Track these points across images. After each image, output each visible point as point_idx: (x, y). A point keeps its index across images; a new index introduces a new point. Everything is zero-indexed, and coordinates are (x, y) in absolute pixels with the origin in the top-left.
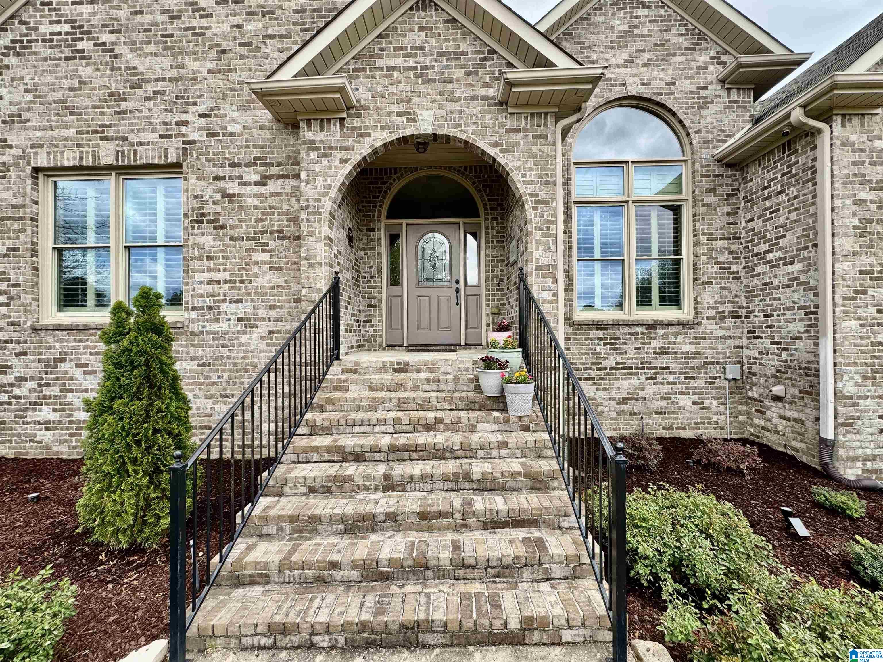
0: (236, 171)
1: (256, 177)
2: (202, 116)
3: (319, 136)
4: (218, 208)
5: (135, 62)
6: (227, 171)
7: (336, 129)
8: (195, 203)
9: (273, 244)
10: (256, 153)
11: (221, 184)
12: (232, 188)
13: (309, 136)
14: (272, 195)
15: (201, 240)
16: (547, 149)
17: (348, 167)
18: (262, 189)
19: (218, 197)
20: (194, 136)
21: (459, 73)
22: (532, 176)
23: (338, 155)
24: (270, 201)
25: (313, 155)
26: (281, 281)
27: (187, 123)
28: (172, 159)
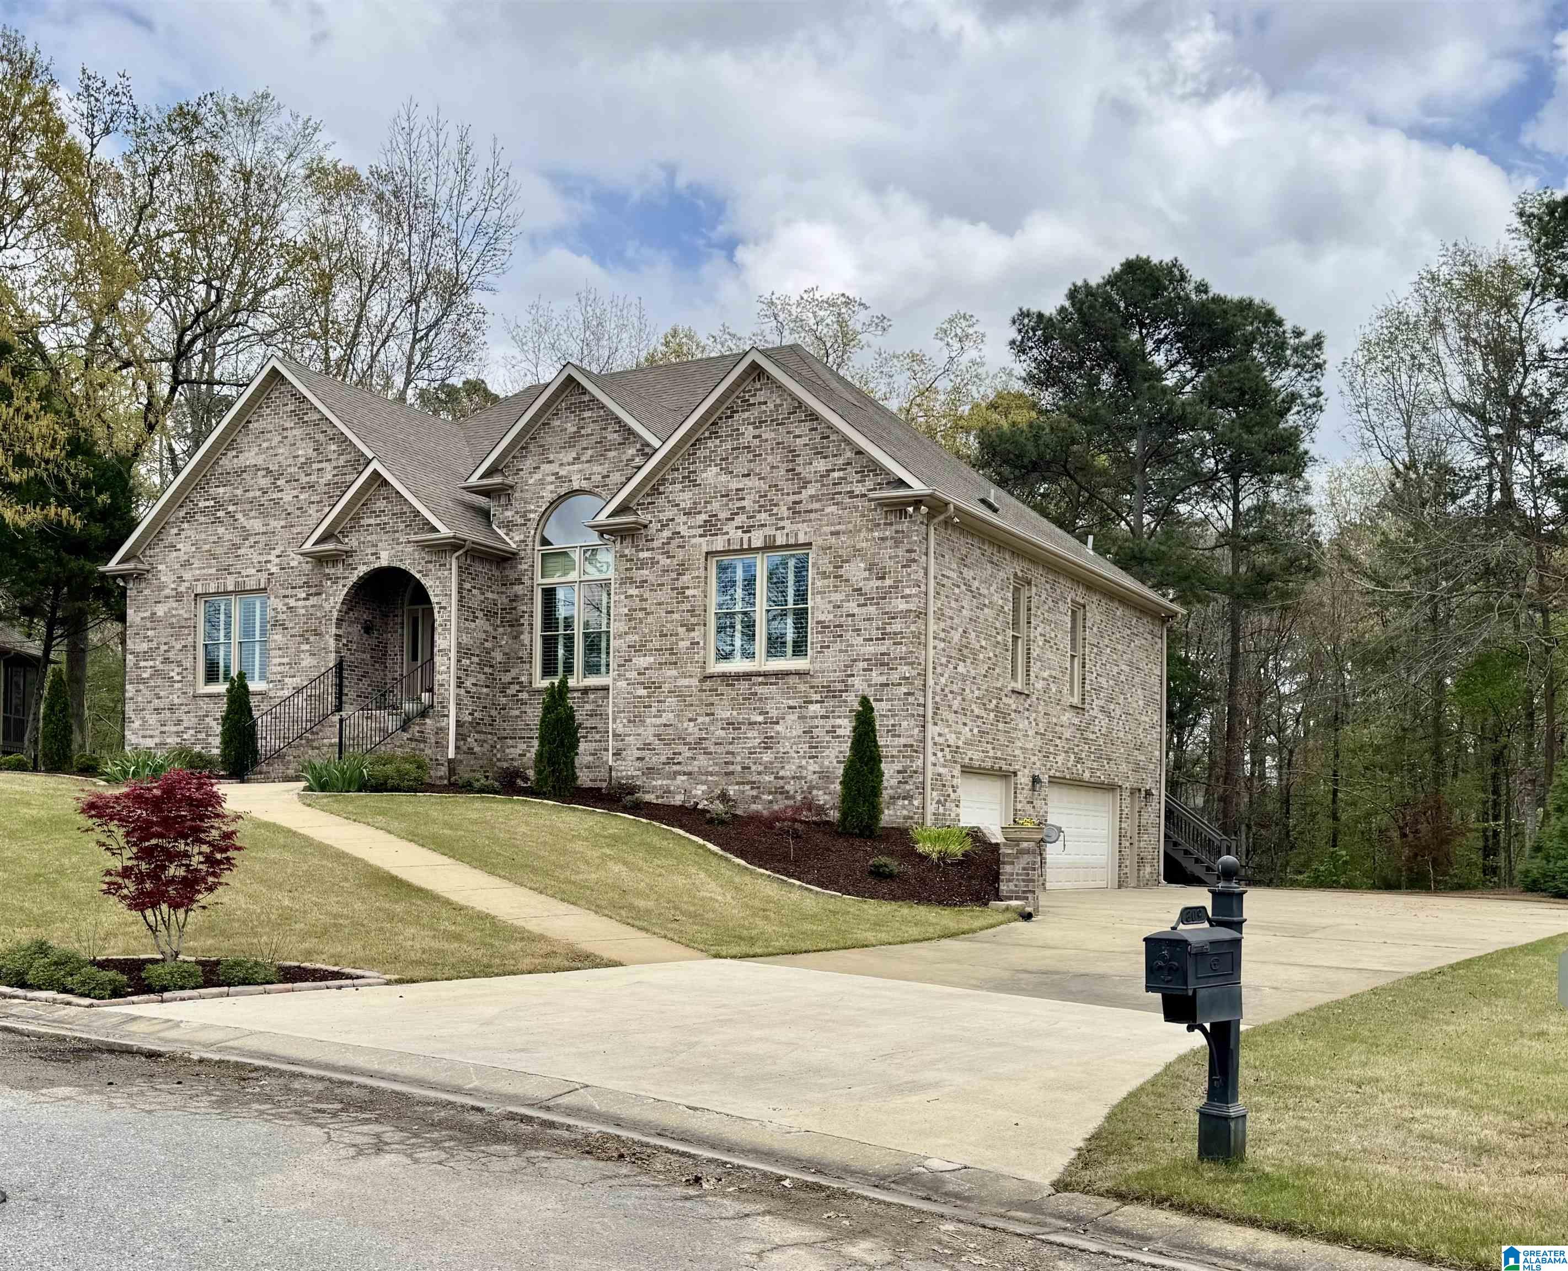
0: (295, 592)
1: (304, 595)
2: (278, 556)
3: (333, 571)
4: (284, 616)
5: (245, 524)
6: (289, 592)
7: (340, 565)
8: (273, 614)
9: (312, 639)
10: (304, 579)
11: (287, 600)
12: (292, 602)
13: (327, 571)
14: (312, 606)
15: (276, 637)
16: (446, 573)
17: (346, 589)
18: (307, 603)
19: (285, 609)
20: (274, 569)
21: (402, 526)
22: (438, 591)
23: (341, 582)
24: (311, 610)
25: (329, 583)
26: (315, 663)
27: (269, 561)
28: (262, 586)
